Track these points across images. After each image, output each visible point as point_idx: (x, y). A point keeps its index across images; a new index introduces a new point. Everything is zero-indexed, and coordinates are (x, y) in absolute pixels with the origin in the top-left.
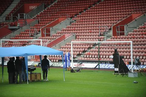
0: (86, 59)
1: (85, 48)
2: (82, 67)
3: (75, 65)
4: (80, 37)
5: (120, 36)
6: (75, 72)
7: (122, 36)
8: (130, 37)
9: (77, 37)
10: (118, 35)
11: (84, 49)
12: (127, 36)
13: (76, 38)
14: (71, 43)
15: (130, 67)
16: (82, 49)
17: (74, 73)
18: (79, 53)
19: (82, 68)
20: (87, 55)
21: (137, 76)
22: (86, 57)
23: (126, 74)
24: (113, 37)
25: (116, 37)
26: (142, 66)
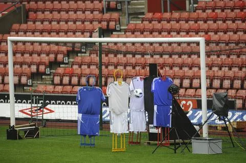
0: (59, 88)
1: (56, 54)
2: (46, 117)
3: (22, 111)
4: (40, 15)
5: (171, 12)
6: (20, 138)
7: (176, 15)
8: (204, 15)
9: (31, 14)
10: (166, 11)
11: (52, 56)
12: (195, 11)
13: (27, 17)
14: (9, 43)
15: (200, 116)
16: (48, 55)
17: (18, 141)
18: (38, 69)
19: (47, 120)
20: (62, 76)
21: (220, 151)
22: (61, 84)
23: (183, 143)
24: (150, 15)
25: (158, 15)
26: (238, 114)
